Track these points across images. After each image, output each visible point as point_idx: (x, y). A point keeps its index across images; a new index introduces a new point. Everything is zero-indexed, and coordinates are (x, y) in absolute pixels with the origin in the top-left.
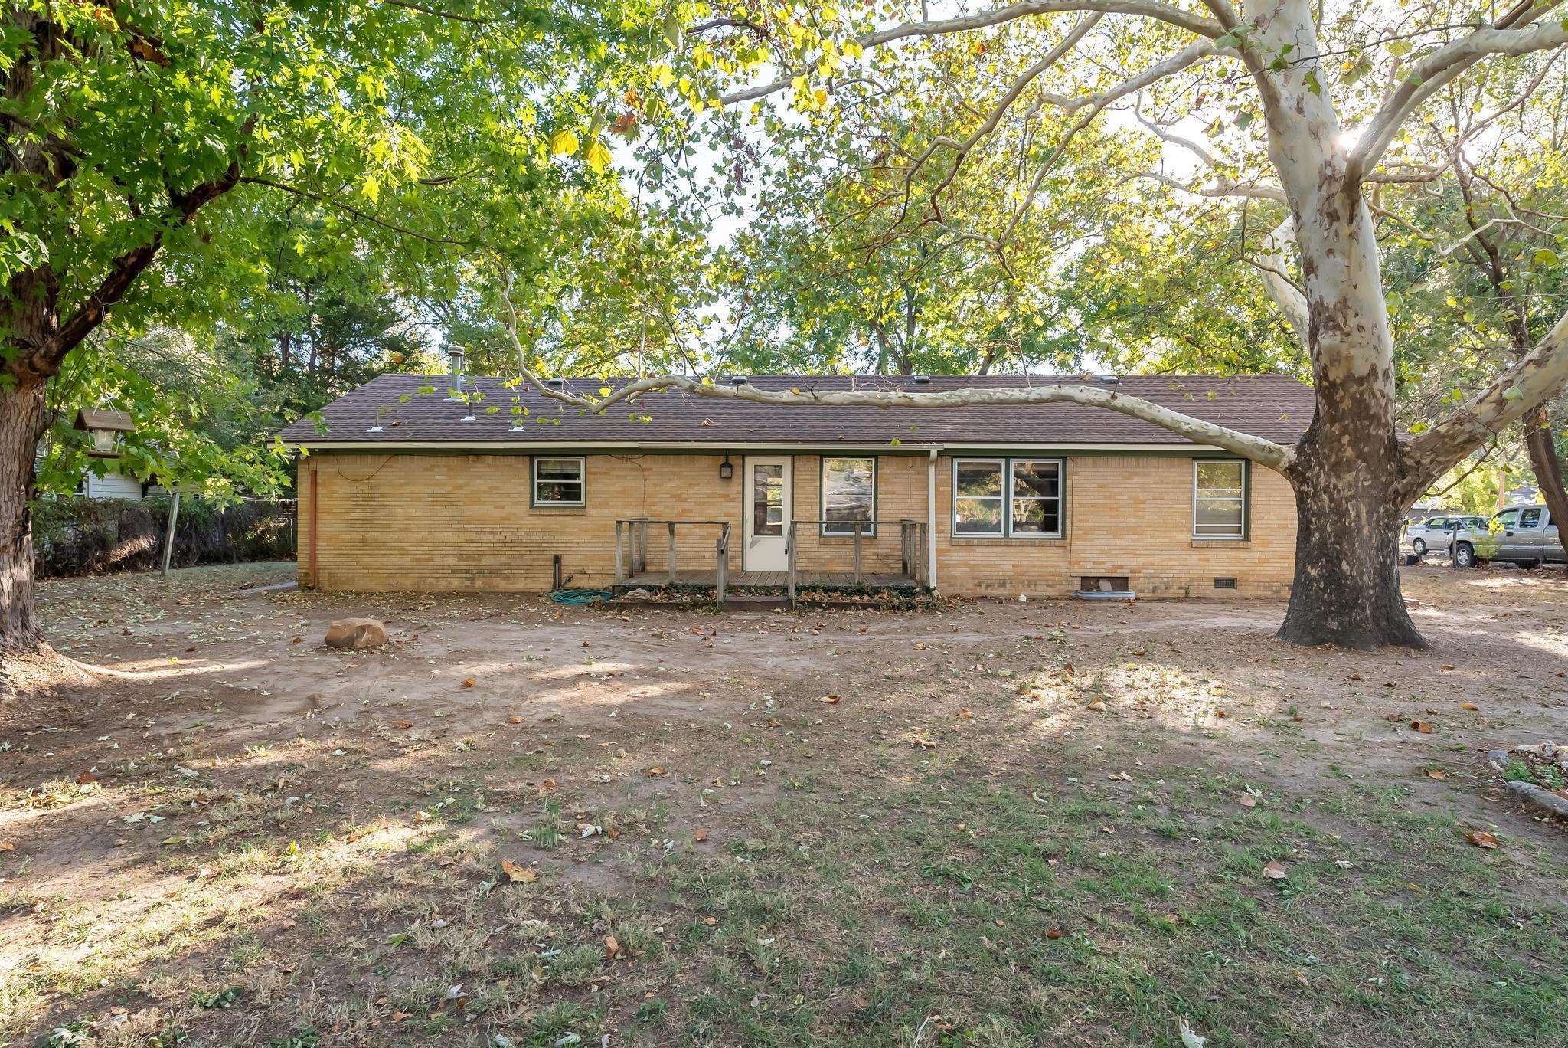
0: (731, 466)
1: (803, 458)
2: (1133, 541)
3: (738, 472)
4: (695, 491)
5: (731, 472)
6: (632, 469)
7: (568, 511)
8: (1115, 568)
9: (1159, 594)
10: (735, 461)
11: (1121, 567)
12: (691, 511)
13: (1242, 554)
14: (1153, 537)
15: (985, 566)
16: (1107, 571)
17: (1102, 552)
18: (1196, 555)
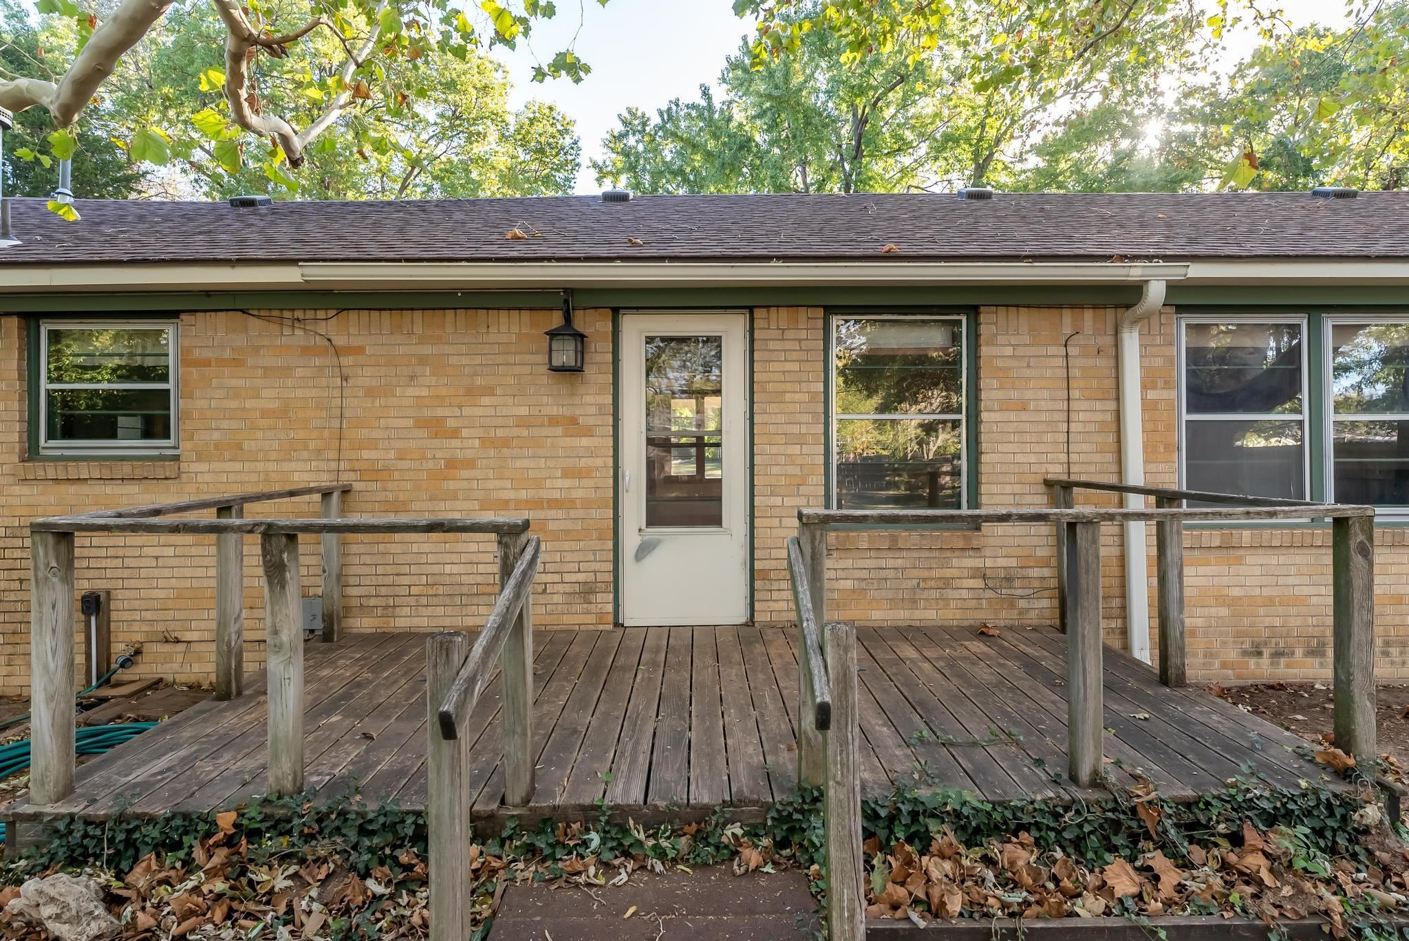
0: (580, 337)
1: (781, 317)
3: (599, 353)
4: (484, 407)
5: (581, 353)
6: (306, 351)
7: (126, 469)
10: (593, 324)
12: (470, 464)
15: (1270, 602)
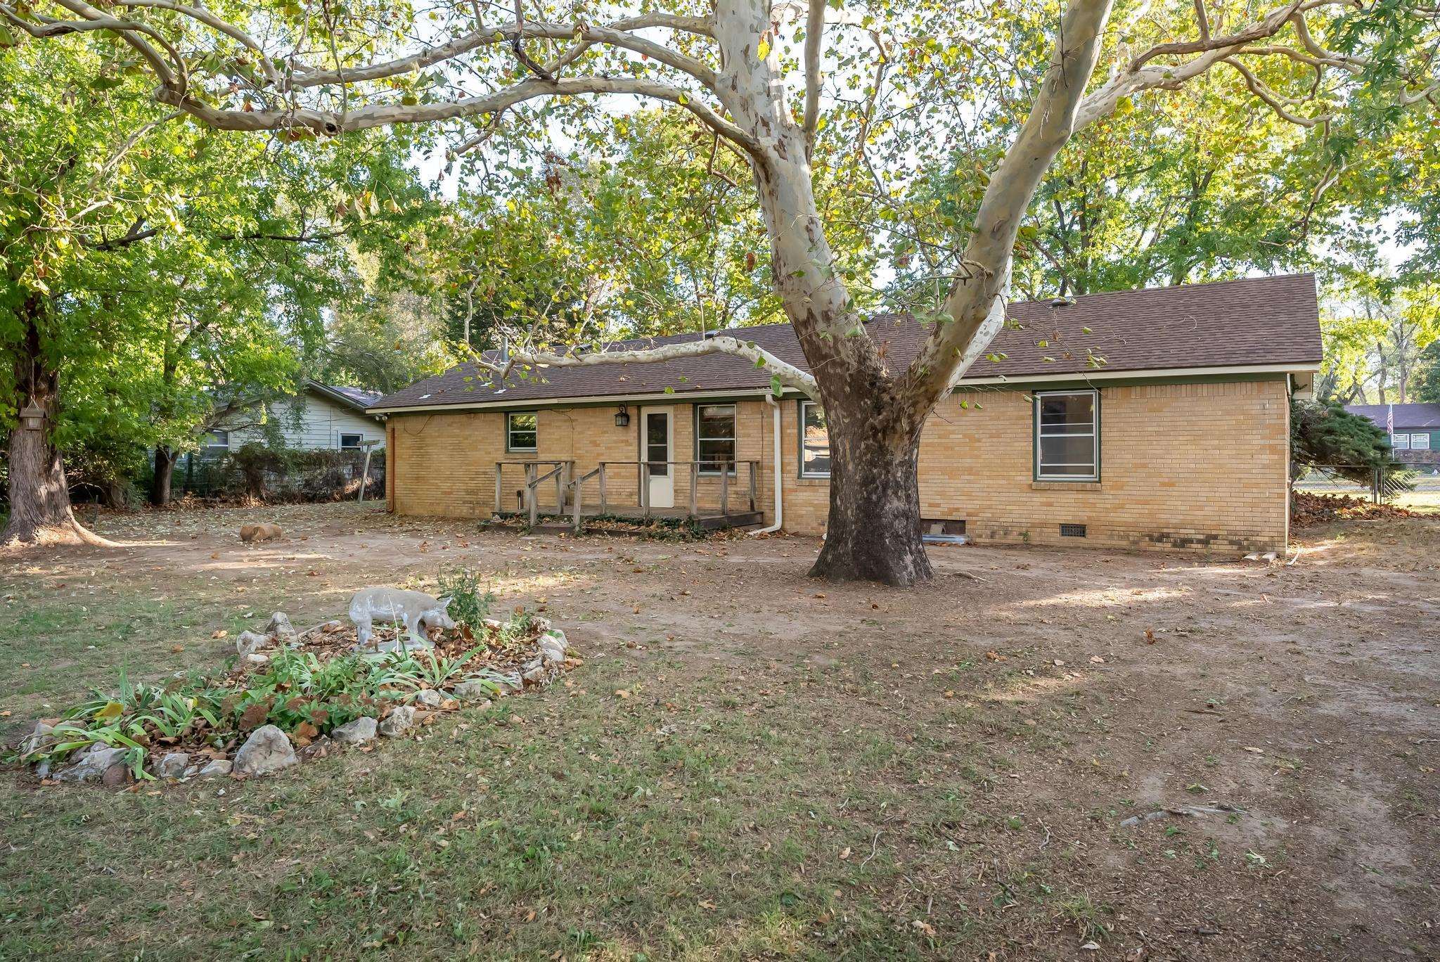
0: (630, 416)
1: (682, 407)
2: (969, 482)
3: (634, 419)
4: (605, 437)
5: (630, 419)
6: (565, 420)
7: (528, 455)
8: (951, 511)
9: (997, 540)
10: (632, 411)
11: (957, 510)
13: (1091, 497)
14: (989, 477)
16: (943, 513)
17: (938, 493)
18: (1038, 498)
